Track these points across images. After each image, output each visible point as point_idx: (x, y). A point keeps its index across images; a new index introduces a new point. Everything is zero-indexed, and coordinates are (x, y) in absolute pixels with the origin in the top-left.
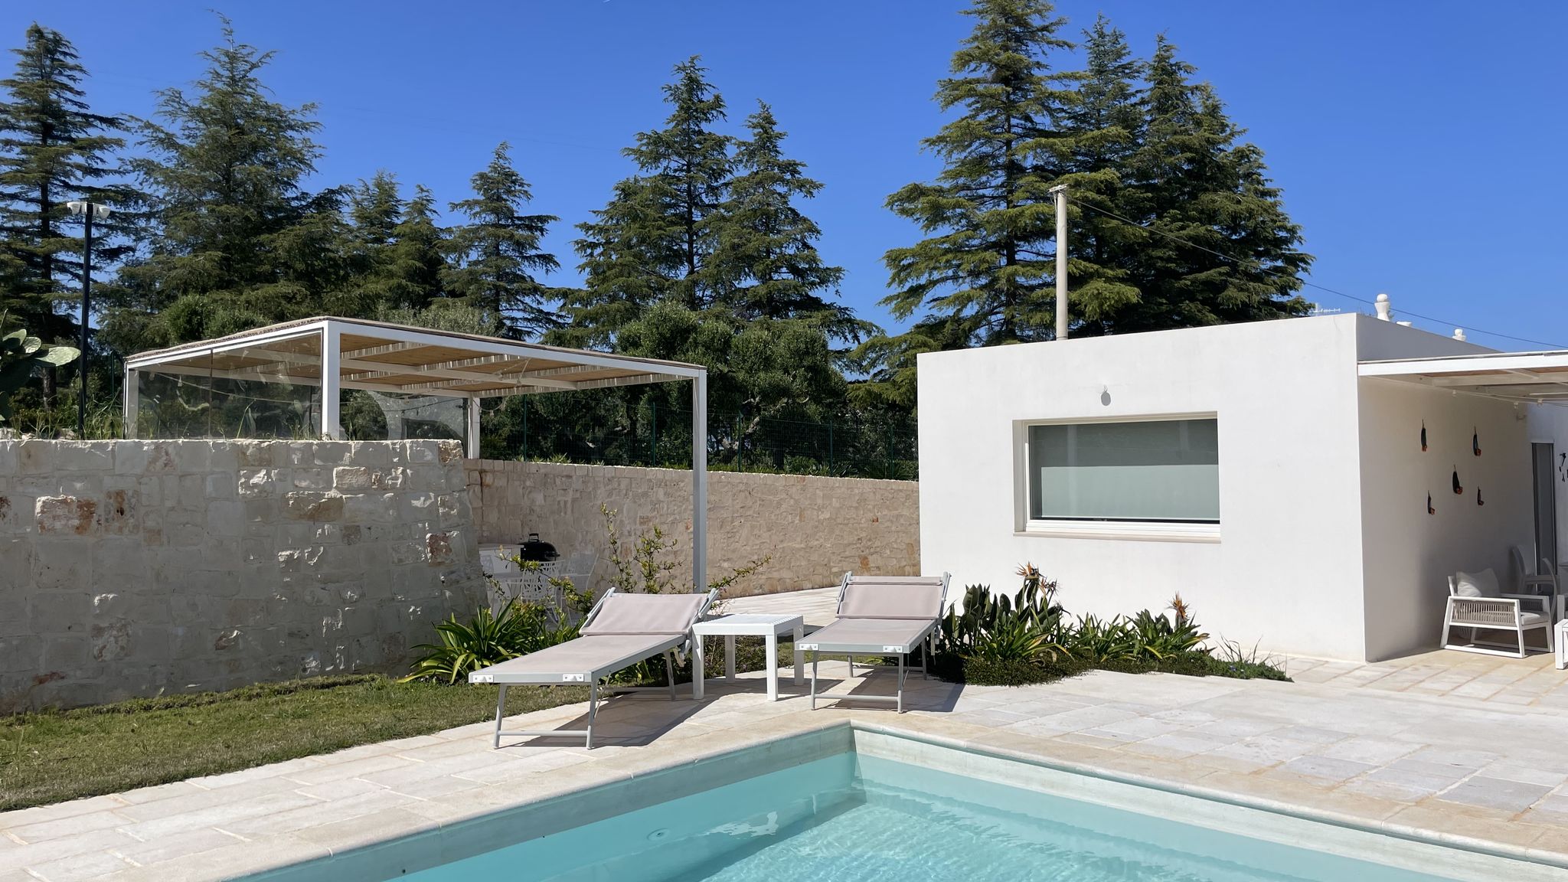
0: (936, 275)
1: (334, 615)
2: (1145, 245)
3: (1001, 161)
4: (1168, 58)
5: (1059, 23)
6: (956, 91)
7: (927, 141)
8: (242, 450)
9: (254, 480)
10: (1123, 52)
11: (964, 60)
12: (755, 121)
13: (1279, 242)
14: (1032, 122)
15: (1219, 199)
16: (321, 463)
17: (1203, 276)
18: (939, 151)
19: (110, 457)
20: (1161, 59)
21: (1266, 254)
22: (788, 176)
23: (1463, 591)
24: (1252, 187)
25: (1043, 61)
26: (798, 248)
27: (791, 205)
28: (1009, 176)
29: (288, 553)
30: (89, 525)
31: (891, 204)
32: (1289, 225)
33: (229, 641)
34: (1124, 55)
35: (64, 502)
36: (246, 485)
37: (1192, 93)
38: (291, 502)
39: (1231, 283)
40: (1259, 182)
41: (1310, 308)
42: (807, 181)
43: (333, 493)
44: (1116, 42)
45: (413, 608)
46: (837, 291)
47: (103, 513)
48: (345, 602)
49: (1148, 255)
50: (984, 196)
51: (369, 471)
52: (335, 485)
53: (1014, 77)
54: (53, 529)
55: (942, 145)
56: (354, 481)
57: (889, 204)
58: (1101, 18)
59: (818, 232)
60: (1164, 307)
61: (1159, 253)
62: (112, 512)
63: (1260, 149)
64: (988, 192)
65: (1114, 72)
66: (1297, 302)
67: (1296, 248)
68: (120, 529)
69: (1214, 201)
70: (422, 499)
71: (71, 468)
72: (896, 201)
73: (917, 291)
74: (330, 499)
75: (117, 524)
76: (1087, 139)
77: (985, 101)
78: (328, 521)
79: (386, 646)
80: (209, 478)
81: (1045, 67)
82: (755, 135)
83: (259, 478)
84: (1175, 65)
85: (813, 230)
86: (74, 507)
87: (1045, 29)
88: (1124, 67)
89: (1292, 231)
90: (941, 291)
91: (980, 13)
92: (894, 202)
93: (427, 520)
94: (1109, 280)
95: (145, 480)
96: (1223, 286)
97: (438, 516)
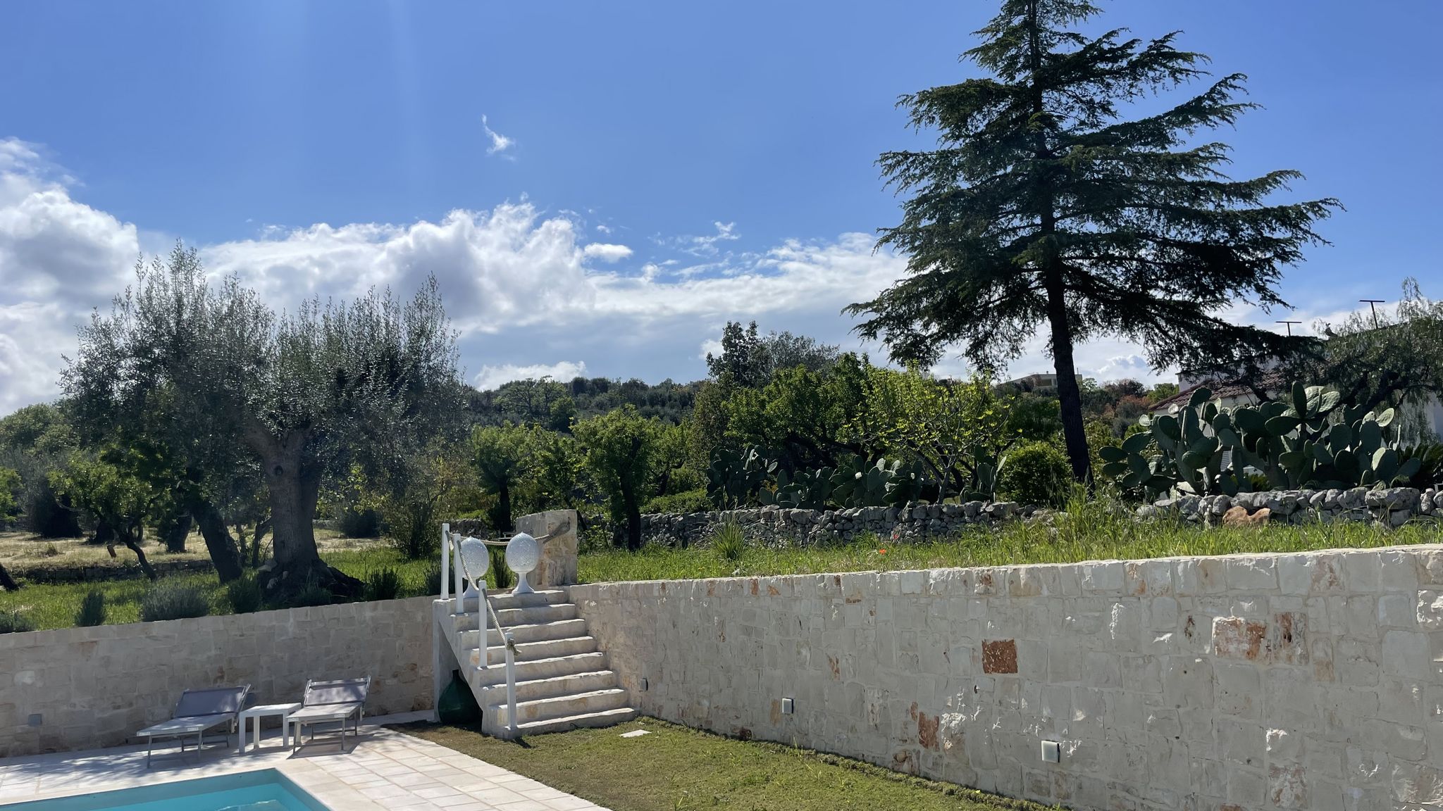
19: (1274, 574)
30: (1258, 650)
35: (1234, 623)
36: (1427, 611)
47: (1272, 639)
54: (1227, 652)
62: (1279, 638)
68: (1289, 658)
71: (1243, 588)
75: (1284, 653)
80: (1382, 600)
86: (1244, 630)
95: (1311, 602)
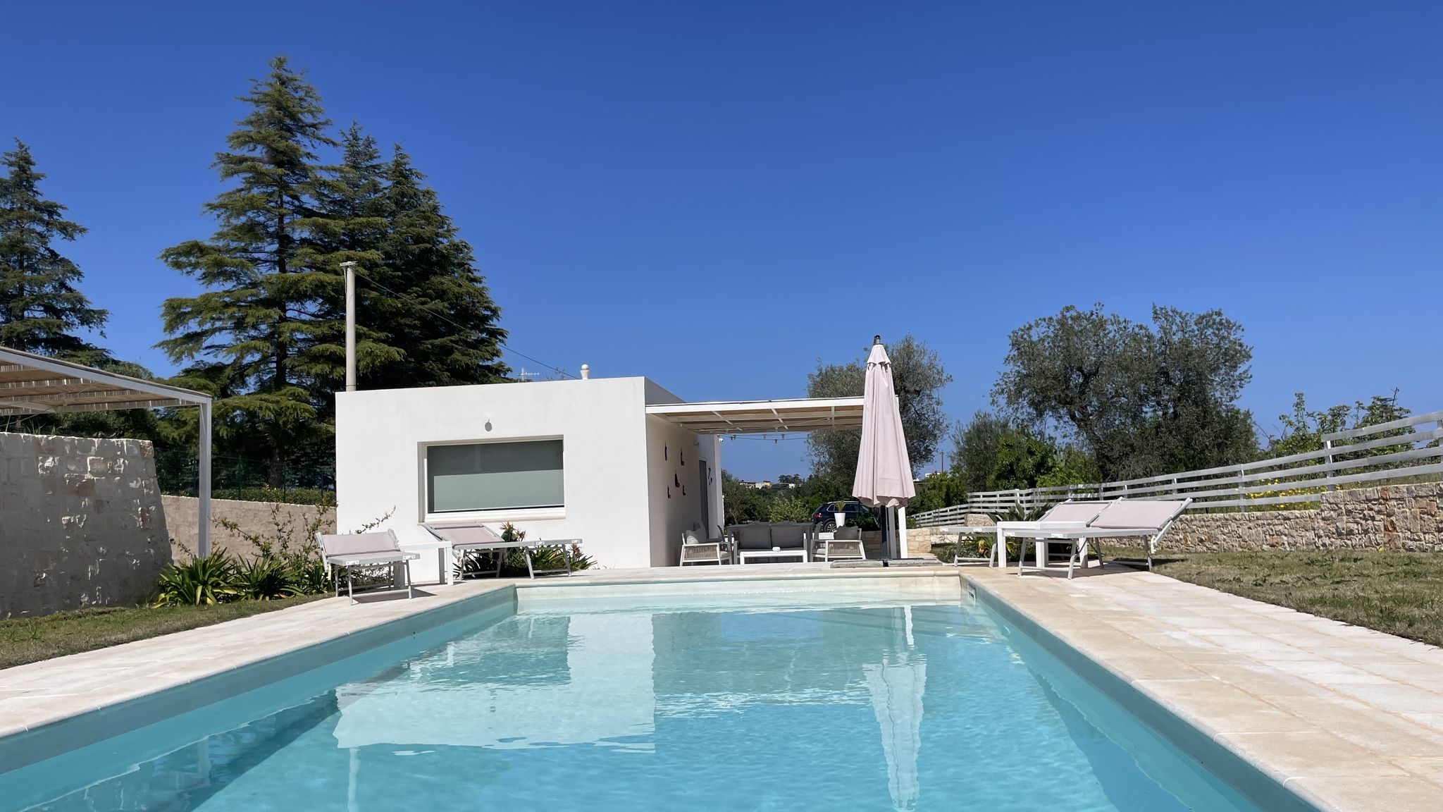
0: (218, 324)
1: (94, 564)
2: (398, 313)
3: (271, 230)
4: (405, 164)
5: (326, 123)
6: (235, 164)
7: (209, 205)
8: (38, 441)
9: (47, 464)
10: (375, 155)
11: (247, 140)
12: (13, 159)
13: (485, 319)
14: (299, 200)
15: (445, 281)
16: (80, 453)
17: (438, 341)
18: (219, 216)
20: (398, 164)
21: (475, 327)
22: (46, 217)
23: (690, 541)
24: (465, 275)
25: (313, 153)
26: (54, 287)
27: (50, 246)
28: (281, 244)
29: (67, 518)
31: (166, 256)
32: (493, 307)
33: (41, 580)
34: (376, 157)
37: (424, 195)
38: (67, 481)
39: (456, 349)
40: (469, 271)
41: (508, 371)
42: (68, 224)
43: (88, 476)
44: (368, 145)
45: (135, 561)
46: (102, 333)
48: (100, 555)
49: (397, 321)
50: (259, 259)
51: (105, 461)
52: (89, 470)
53: (287, 161)
55: (223, 210)
56: (99, 467)
57: (165, 256)
58: (355, 124)
59: (80, 274)
60: (412, 365)
61: (408, 321)
63: (470, 244)
64: (262, 256)
65: (367, 168)
66: (501, 365)
67: (495, 324)
69: (442, 283)
70: (135, 482)
72: (172, 254)
73: (194, 338)
74: (88, 480)
76: (354, 224)
77: (258, 178)
78: (86, 496)
79: (121, 588)
81: (316, 158)
82: (12, 173)
83: (49, 463)
84: (410, 170)
85: (76, 273)
87: (314, 126)
88: (374, 167)
89: (495, 312)
90: (217, 339)
91: (256, 102)
92: (170, 255)
93: (139, 498)
94: (375, 341)
96: (450, 351)
97: (143, 495)
